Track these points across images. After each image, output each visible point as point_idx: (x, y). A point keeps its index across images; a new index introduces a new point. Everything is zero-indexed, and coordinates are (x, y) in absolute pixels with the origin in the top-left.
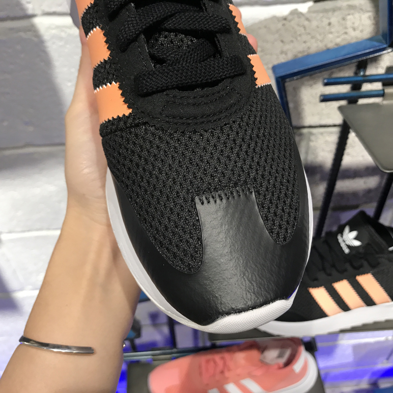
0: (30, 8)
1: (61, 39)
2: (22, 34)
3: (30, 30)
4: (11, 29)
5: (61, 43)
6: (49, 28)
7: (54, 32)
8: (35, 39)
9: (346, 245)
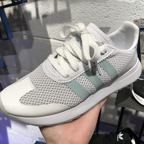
0: (50, 36)
1: (55, 46)
2: (46, 43)
3: (48, 42)
4: (44, 41)
5: (55, 47)
6: (53, 42)
7: (54, 44)
8: (49, 44)
9: (118, 138)
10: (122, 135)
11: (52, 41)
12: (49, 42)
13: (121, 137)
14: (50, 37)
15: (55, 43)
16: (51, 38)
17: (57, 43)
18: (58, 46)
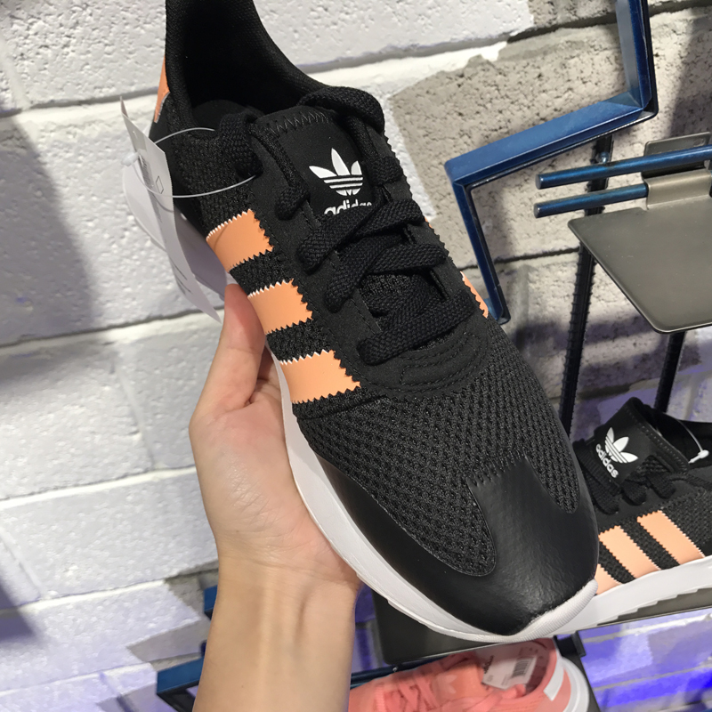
0: (8, 99)
6: (45, 129)
8: (23, 152)
9: (613, 463)
10: (624, 441)
11: (30, 122)
12: (17, 135)
13: (625, 451)
14: (9, 106)
15: (60, 127)
16: (22, 104)
17: (76, 126)
18: (83, 139)
